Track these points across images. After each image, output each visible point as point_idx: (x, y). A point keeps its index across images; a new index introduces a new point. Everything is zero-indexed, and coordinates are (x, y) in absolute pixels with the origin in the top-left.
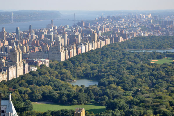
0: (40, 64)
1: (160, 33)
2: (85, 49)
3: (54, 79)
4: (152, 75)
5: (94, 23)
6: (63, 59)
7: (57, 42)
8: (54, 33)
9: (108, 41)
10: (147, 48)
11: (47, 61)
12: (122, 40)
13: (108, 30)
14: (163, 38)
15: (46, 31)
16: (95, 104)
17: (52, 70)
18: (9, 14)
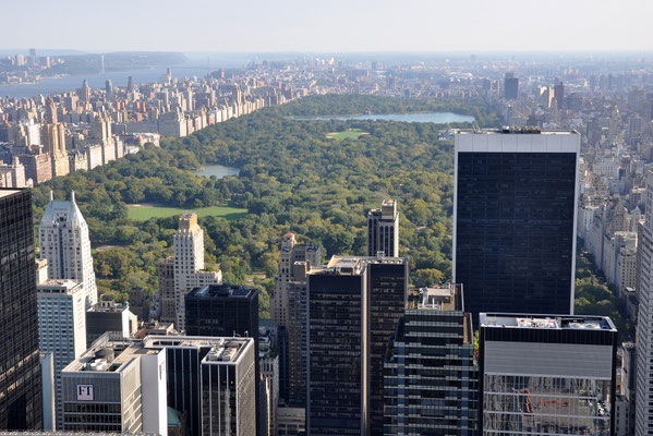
0: (143, 141)
1: (345, 90)
2: (221, 115)
3: (167, 166)
4: (326, 157)
5: (240, 73)
6: (183, 133)
7: (175, 105)
8: (171, 89)
9: (260, 103)
10: (322, 113)
11: (157, 136)
12: (284, 100)
13: (263, 84)
14: (348, 97)
15: (157, 87)
16: (231, 205)
17: (164, 152)
18: (96, 57)
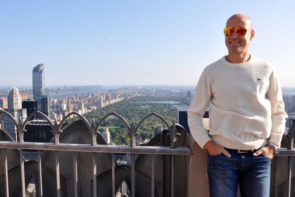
0: (92, 109)
1: (145, 95)
2: (113, 102)
3: (98, 115)
4: (141, 112)
5: (117, 90)
6: (102, 106)
7: (100, 99)
8: (99, 95)
9: (123, 98)
10: (139, 101)
11: (96, 107)
12: (129, 97)
13: (123, 93)
14: (146, 97)
15: (96, 94)
16: (115, 126)
17: (98, 111)
18: (80, 87)
